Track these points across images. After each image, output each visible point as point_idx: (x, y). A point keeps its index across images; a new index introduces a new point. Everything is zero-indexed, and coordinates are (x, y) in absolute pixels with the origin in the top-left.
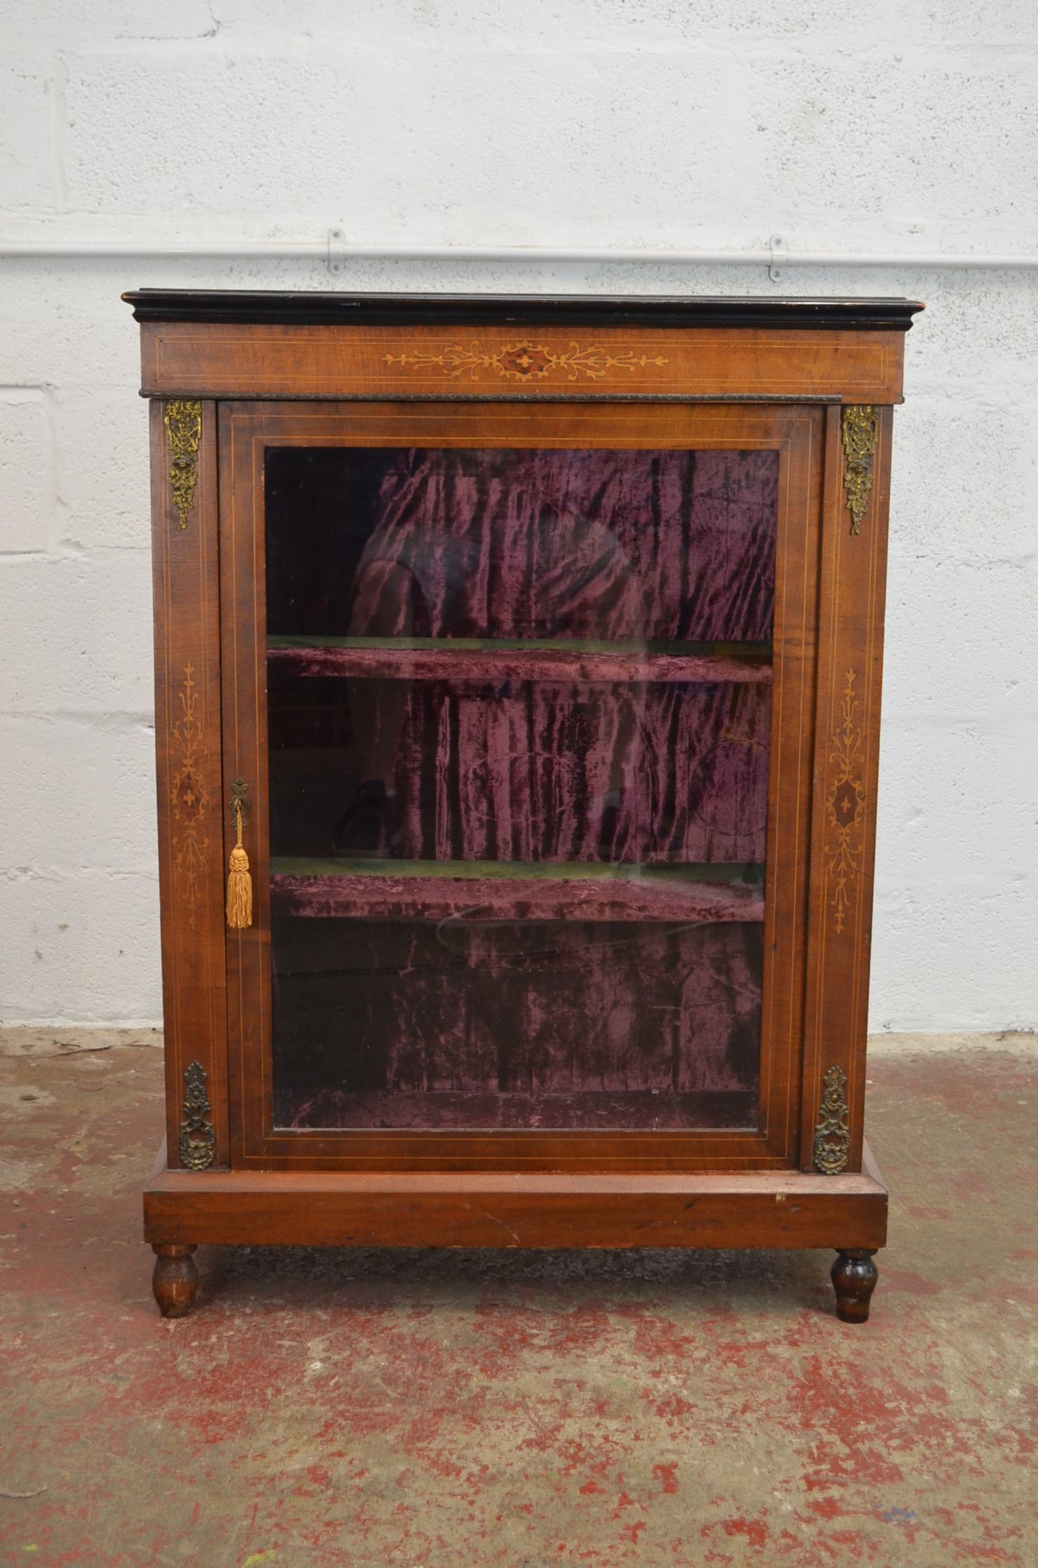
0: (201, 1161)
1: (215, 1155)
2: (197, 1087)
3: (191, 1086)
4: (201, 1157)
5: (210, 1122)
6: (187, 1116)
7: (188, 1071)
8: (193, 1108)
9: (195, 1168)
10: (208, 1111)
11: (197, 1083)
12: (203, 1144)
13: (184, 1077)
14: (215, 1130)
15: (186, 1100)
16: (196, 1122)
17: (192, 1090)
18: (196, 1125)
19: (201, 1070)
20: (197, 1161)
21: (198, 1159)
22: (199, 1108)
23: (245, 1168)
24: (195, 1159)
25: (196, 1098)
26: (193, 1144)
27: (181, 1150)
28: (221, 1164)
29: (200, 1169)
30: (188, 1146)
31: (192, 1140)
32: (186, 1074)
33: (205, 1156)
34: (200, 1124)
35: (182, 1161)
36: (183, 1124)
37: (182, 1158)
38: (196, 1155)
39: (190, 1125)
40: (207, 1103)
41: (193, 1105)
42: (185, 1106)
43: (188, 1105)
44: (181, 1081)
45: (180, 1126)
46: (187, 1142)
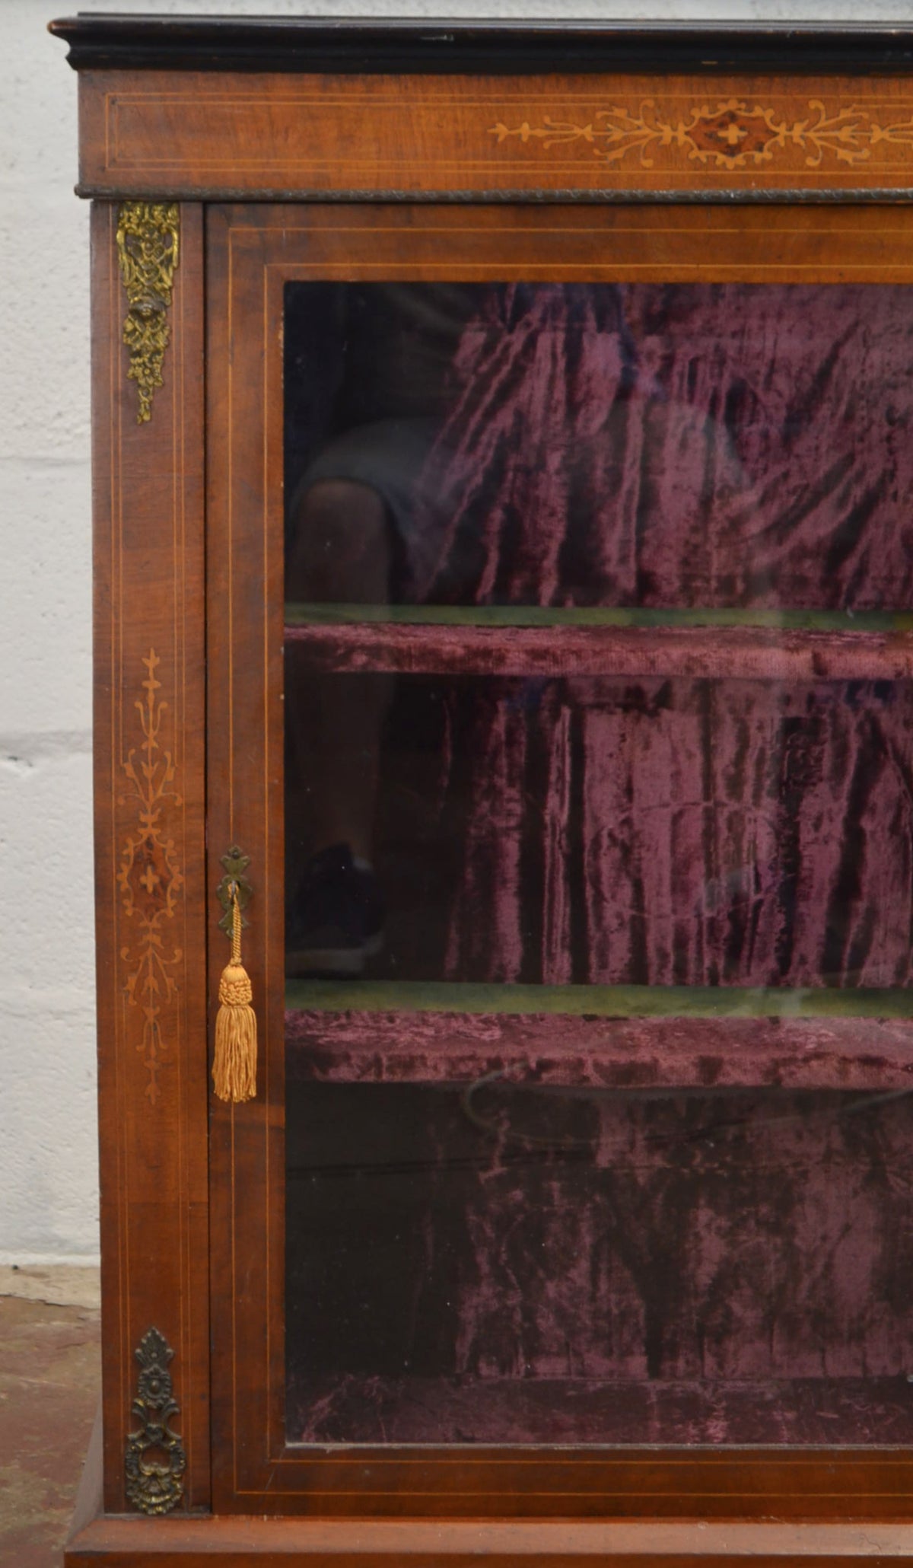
0: (161, 1499)
1: (185, 1490)
2: (156, 1372)
3: (146, 1372)
4: (162, 1493)
5: (178, 1432)
6: (138, 1422)
7: (142, 1346)
8: (149, 1408)
9: (151, 1512)
10: (174, 1414)
11: (156, 1366)
12: (164, 1470)
13: (135, 1358)
14: (186, 1445)
15: (138, 1396)
16: (154, 1432)
17: (148, 1378)
18: (153, 1438)
19: (164, 1344)
20: (154, 1500)
21: (157, 1495)
22: (160, 1408)
23: (238, 1513)
24: (151, 1495)
25: (155, 1391)
26: (148, 1470)
27: (127, 1480)
28: (196, 1504)
29: (159, 1514)
30: (141, 1474)
31: (147, 1464)
32: (138, 1351)
33: (168, 1491)
34: (160, 1435)
35: (128, 1499)
36: (132, 1436)
37: (130, 1493)
38: (153, 1489)
39: (143, 1438)
40: (173, 1401)
41: (150, 1403)
42: (136, 1405)
43: (141, 1403)
44: (129, 1362)
45: (127, 1440)
46: (138, 1466)
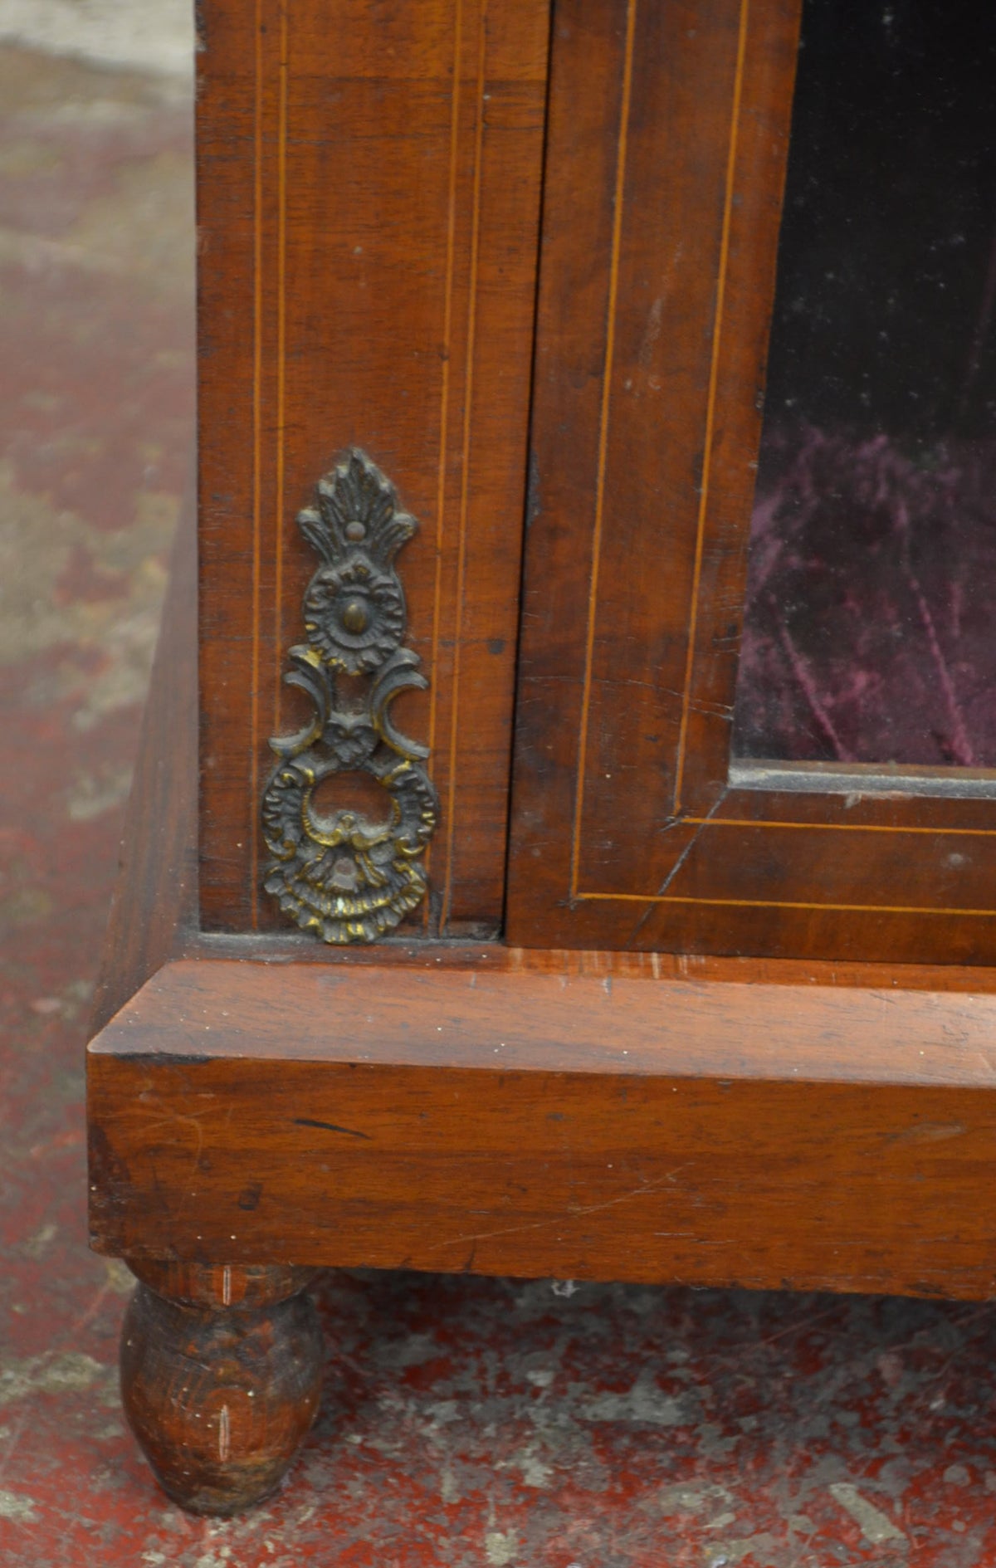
0: (364, 906)
1: (431, 883)
2: (362, 578)
3: (331, 575)
4: (365, 890)
5: (419, 736)
6: (301, 708)
7: (321, 502)
8: (334, 673)
9: (331, 935)
10: (410, 690)
11: (361, 559)
12: (374, 832)
13: (298, 537)
14: (441, 771)
15: (303, 638)
16: (349, 737)
17: (334, 593)
18: (346, 752)
19: (387, 500)
20: (341, 906)
21: (349, 896)
22: (369, 674)
23: (579, 943)
24: (334, 894)
25: (354, 628)
26: (326, 829)
27: (265, 854)
28: (458, 917)
29: (356, 941)
30: (305, 840)
31: (323, 812)
32: (309, 514)
33: (384, 887)
34: (368, 746)
35: (270, 902)
36: (284, 742)
37: (271, 889)
38: (343, 879)
39: (318, 748)
40: (407, 656)
41: (339, 660)
42: (297, 664)
43: (312, 659)
44: (281, 548)
45: (267, 752)
46: (298, 820)
